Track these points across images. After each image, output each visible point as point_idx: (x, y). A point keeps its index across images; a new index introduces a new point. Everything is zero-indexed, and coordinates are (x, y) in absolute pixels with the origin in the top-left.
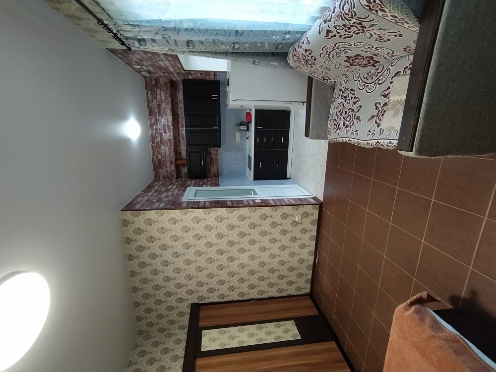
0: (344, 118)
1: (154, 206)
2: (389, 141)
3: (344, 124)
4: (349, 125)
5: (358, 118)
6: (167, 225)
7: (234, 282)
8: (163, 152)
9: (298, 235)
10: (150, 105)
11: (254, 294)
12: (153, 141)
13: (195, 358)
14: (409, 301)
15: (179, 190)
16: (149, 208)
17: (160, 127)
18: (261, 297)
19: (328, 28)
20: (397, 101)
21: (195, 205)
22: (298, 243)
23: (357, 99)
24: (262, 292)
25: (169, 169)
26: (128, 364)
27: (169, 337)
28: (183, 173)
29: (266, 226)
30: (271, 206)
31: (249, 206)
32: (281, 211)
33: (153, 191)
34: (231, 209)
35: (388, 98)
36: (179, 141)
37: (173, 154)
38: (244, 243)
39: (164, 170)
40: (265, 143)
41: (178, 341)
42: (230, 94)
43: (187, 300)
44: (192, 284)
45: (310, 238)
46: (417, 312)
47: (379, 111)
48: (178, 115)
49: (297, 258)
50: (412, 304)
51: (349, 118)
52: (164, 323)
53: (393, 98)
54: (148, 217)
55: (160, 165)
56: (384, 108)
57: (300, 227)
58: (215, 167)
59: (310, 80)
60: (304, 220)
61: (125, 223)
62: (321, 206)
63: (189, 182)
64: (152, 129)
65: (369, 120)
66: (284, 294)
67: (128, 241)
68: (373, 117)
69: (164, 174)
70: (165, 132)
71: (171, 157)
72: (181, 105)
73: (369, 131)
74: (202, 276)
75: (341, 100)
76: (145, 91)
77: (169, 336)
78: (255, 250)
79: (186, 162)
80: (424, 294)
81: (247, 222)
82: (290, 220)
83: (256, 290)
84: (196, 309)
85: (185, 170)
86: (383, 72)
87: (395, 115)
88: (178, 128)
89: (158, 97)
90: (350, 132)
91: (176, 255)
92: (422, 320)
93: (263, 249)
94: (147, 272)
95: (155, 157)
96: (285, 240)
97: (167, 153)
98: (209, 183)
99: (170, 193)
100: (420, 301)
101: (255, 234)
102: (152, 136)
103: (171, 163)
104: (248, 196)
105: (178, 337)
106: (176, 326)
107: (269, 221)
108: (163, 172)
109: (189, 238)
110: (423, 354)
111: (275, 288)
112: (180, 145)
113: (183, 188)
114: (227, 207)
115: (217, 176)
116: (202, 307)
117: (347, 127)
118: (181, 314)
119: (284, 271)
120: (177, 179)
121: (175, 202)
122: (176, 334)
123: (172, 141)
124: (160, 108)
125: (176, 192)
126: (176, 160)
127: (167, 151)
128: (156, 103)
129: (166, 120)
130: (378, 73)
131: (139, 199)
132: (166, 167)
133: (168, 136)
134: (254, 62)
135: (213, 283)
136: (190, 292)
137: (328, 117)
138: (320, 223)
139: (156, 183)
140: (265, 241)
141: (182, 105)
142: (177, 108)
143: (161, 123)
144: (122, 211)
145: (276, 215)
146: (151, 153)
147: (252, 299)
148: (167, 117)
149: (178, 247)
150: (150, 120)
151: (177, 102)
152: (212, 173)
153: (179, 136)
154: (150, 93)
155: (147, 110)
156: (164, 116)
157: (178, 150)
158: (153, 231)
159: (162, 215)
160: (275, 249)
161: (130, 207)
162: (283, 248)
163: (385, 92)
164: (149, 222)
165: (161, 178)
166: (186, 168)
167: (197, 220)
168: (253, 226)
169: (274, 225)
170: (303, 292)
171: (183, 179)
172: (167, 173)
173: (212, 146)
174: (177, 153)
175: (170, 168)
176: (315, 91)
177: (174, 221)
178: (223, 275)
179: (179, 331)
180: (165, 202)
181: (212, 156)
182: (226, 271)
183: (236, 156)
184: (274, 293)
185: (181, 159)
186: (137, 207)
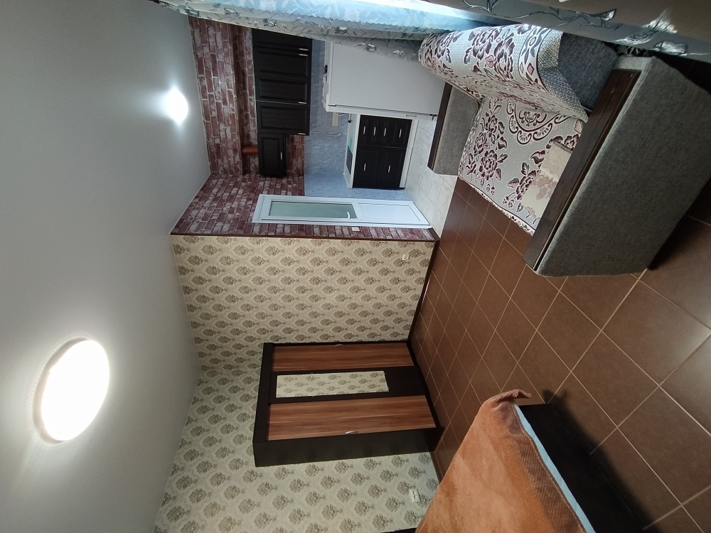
0: (482, 160)
1: (216, 229)
2: (525, 224)
3: (481, 169)
4: (487, 174)
5: (499, 171)
6: (233, 254)
7: (317, 323)
8: (222, 134)
9: (402, 275)
10: (200, 56)
11: (340, 337)
12: (208, 117)
13: (269, 404)
14: (498, 397)
15: (249, 199)
16: (209, 232)
17: (217, 94)
18: (348, 340)
19: (476, 65)
20: (547, 178)
21: (270, 231)
22: (402, 285)
23: (504, 143)
24: (350, 336)
25: (232, 159)
26: (193, 401)
27: (238, 375)
28: (253, 166)
29: (363, 263)
30: (372, 239)
31: (343, 238)
32: (384, 246)
33: (211, 198)
34: (319, 240)
35: (539, 166)
36: (247, 116)
37: (237, 138)
38: (333, 281)
39: (225, 161)
40: (374, 137)
41: (249, 380)
42: (328, 96)
43: (259, 339)
44: (266, 324)
45: (418, 281)
46: (502, 409)
47: (525, 177)
48: (244, 74)
49: (397, 302)
50: (500, 401)
51: (488, 163)
52: (231, 360)
53: (544, 171)
54: (209, 244)
55: (218, 153)
56: (531, 177)
57: (406, 267)
58: (299, 161)
59: (448, 88)
60: (413, 259)
61: (178, 250)
62: (437, 244)
63: (261, 184)
64: (204, 96)
65: (510, 183)
66: (377, 339)
67: (183, 270)
68: (515, 181)
69: (225, 166)
70: (225, 103)
71: (235, 143)
72: (249, 57)
73: (507, 198)
74: (279, 316)
75: (485, 131)
76: (189, 28)
77: (238, 373)
78: (346, 290)
79: (256, 150)
80: (515, 392)
81: (339, 257)
82: (394, 258)
83: (343, 333)
84: (269, 349)
85: (255, 162)
86: (543, 124)
87: (540, 196)
88: (245, 95)
89: (211, 40)
90: (486, 186)
91: (246, 290)
92: (505, 418)
93: (356, 290)
94: (209, 307)
95: (211, 141)
96: (386, 281)
97: (229, 136)
98: (290, 186)
99: (235, 205)
100: (510, 399)
101: (348, 272)
102: (205, 108)
103: (235, 151)
104: (343, 220)
105: (248, 376)
106: (246, 364)
107: (367, 257)
108: (224, 163)
109: (262, 271)
110: (496, 448)
111: (367, 332)
112: (247, 123)
113: (252, 195)
114: (313, 237)
115: (301, 173)
116: (276, 348)
117: (483, 175)
118: (252, 353)
119: (380, 314)
120: (244, 174)
121: (243, 223)
122: (246, 372)
123: (237, 118)
124: (216, 62)
125: (243, 202)
126: (243, 146)
127: (228, 132)
128: (208, 51)
129: (225, 82)
130: (537, 121)
131: (194, 213)
132: (228, 157)
133: (230, 109)
134: (368, 48)
135: (291, 323)
136: (263, 331)
137: (463, 145)
138: (432, 264)
139: (214, 181)
140: (360, 281)
141: (251, 58)
142: (243, 62)
143: (218, 88)
144: (172, 234)
145: (378, 250)
146: (205, 134)
147: (338, 343)
148: (228, 77)
149: (248, 281)
150: (200, 80)
151: (243, 51)
152: (295, 168)
153: (246, 108)
154: (197, 32)
155: (195, 63)
156: (222, 75)
157: (246, 131)
158: (215, 260)
159: (226, 242)
160: (372, 290)
161: (181, 228)
162: (382, 289)
163: (537, 155)
164: (210, 250)
165: (220, 172)
166: (257, 159)
167: (273, 251)
168: (346, 262)
169: (374, 262)
170: (399, 338)
171: (253, 176)
172: (229, 164)
173: (296, 131)
174: (244, 135)
175: (234, 159)
176: (452, 107)
177: (243, 251)
178: (305, 315)
179: (249, 370)
180: (229, 221)
181: (295, 144)
182: (308, 311)
183: (330, 146)
184: (364, 337)
185: (250, 145)
186: (193, 228)
